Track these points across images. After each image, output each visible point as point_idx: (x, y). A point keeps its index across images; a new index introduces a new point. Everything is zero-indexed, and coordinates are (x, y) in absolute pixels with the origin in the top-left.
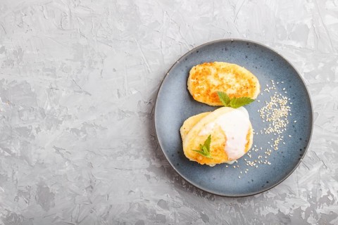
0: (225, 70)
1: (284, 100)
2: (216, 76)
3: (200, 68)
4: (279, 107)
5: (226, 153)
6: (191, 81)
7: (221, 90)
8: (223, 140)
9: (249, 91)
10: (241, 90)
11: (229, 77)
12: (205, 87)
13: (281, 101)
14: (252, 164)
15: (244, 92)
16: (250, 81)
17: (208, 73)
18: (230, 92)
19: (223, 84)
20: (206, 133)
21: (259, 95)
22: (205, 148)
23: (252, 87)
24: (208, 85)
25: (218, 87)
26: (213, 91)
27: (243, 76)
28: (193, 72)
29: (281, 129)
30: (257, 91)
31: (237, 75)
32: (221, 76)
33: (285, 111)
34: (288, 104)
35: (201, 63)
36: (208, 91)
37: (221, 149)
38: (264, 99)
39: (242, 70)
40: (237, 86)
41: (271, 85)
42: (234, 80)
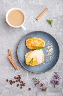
0: (36, 40)
1: (52, 46)
2: (33, 41)
3: (29, 39)
4: (51, 48)
5: (37, 62)
6: (27, 43)
7: (35, 45)
8: (36, 59)
9: (42, 45)
10: (40, 45)
11: (37, 41)
12: (30, 44)
13: (51, 47)
14: (44, 64)
15: (41, 45)
16: (42, 42)
17: (31, 41)
18: (37, 45)
19: (35, 44)
20: (31, 57)
21: (45, 45)
22: (31, 62)
23: (43, 43)
24: (31, 44)
25: (34, 44)
26: (33, 45)
27: (40, 41)
28: (27, 40)
29: (51, 54)
30: (45, 44)
31: (39, 41)
32: (34, 41)
33: (52, 49)
34: (53, 47)
35: (29, 38)
36: (31, 46)
37: (36, 62)
38: (46, 46)
39: (40, 39)
40: (39, 43)
41: (48, 43)
42: (38, 42)
